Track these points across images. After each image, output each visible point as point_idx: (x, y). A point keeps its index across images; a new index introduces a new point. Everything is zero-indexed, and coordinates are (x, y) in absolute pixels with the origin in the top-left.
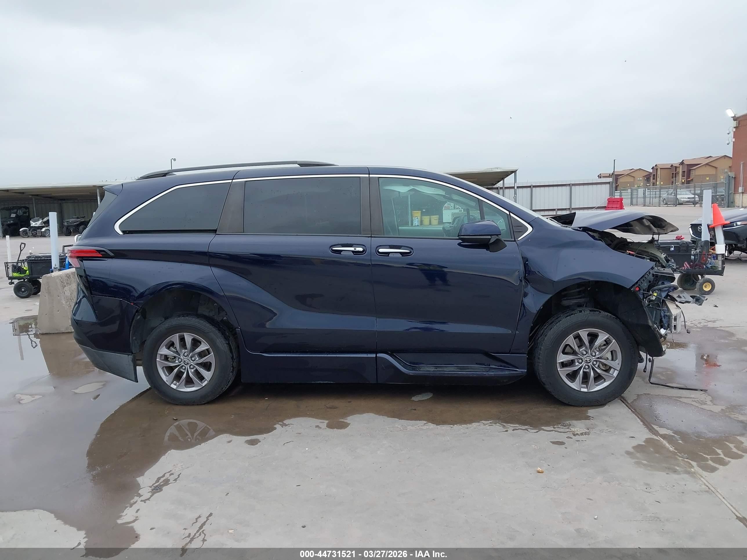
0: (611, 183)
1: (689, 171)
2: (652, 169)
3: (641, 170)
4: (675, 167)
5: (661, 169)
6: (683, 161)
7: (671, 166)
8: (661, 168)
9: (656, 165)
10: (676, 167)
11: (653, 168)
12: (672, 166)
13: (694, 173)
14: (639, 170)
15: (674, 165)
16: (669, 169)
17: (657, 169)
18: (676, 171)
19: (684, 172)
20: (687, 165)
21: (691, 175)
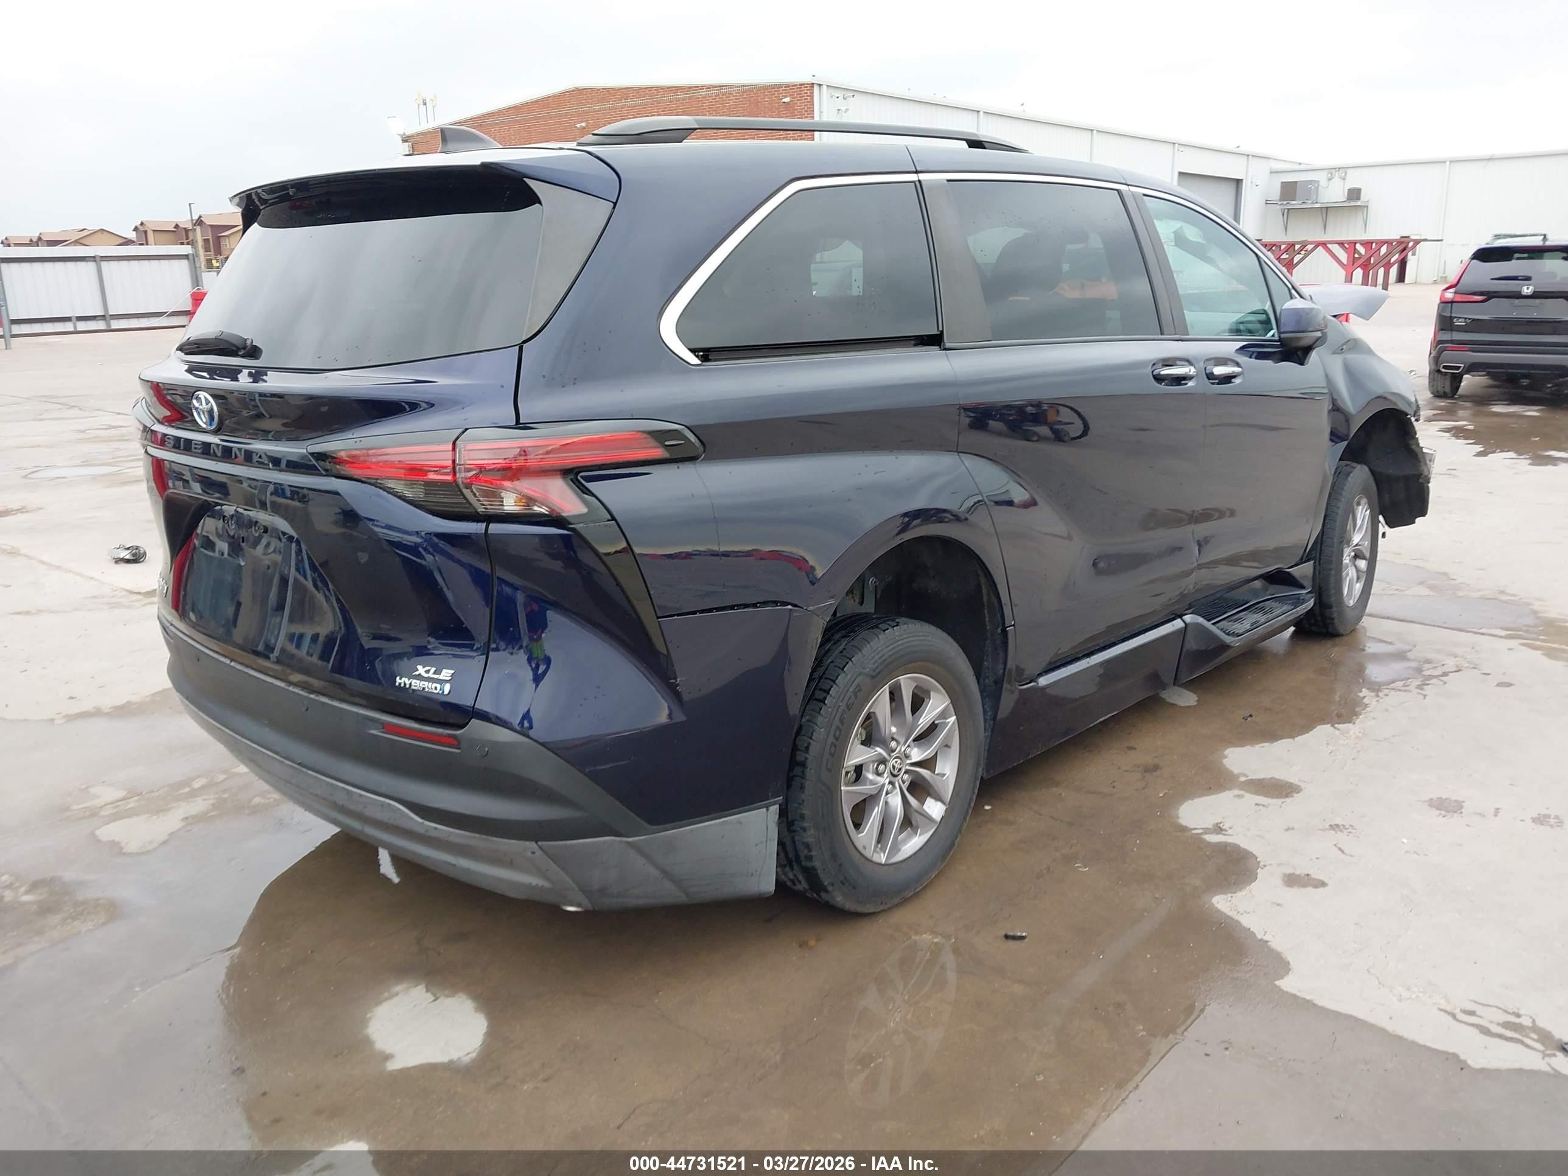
0: (191, 257)
1: (218, 240)
2: (134, 230)
3: (105, 232)
4: (185, 228)
5: (156, 233)
6: (200, 217)
7: (175, 228)
8: (154, 231)
9: (142, 224)
10: (186, 230)
11: (136, 229)
12: (177, 226)
13: (227, 243)
14: (99, 233)
15: (182, 226)
16: (171, 234)
17: (146, 232)
18: (187, 239)
19: (206, 241)
20: (211, 226)
21: (222, 248)
